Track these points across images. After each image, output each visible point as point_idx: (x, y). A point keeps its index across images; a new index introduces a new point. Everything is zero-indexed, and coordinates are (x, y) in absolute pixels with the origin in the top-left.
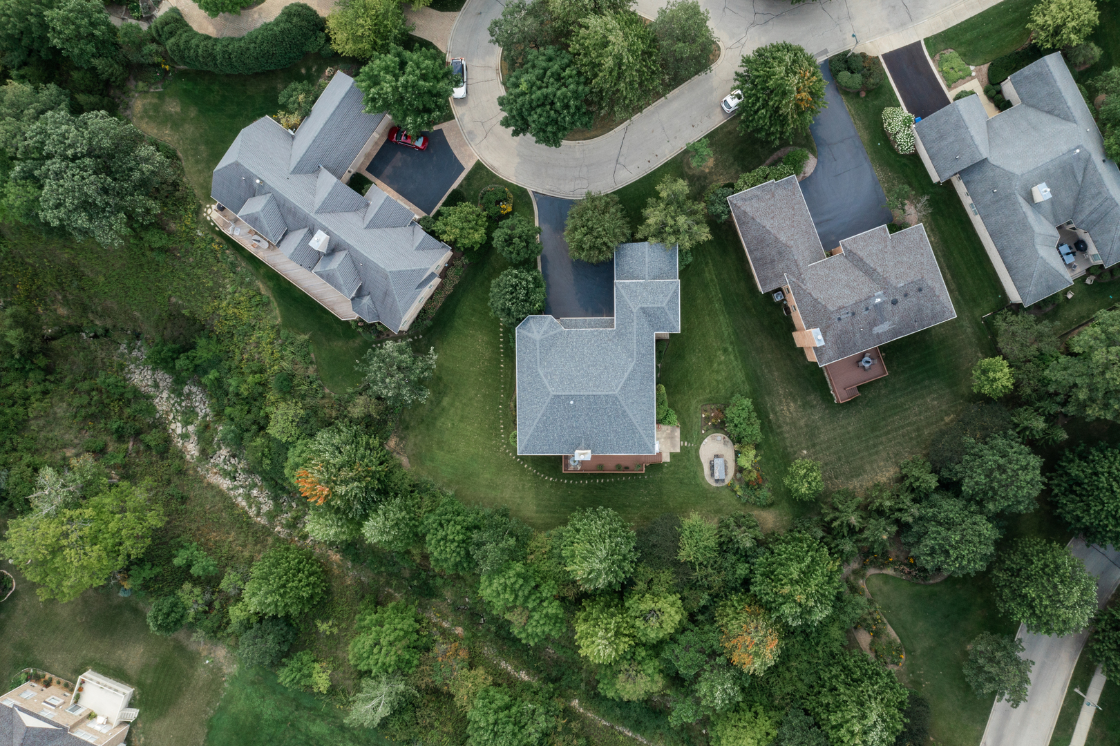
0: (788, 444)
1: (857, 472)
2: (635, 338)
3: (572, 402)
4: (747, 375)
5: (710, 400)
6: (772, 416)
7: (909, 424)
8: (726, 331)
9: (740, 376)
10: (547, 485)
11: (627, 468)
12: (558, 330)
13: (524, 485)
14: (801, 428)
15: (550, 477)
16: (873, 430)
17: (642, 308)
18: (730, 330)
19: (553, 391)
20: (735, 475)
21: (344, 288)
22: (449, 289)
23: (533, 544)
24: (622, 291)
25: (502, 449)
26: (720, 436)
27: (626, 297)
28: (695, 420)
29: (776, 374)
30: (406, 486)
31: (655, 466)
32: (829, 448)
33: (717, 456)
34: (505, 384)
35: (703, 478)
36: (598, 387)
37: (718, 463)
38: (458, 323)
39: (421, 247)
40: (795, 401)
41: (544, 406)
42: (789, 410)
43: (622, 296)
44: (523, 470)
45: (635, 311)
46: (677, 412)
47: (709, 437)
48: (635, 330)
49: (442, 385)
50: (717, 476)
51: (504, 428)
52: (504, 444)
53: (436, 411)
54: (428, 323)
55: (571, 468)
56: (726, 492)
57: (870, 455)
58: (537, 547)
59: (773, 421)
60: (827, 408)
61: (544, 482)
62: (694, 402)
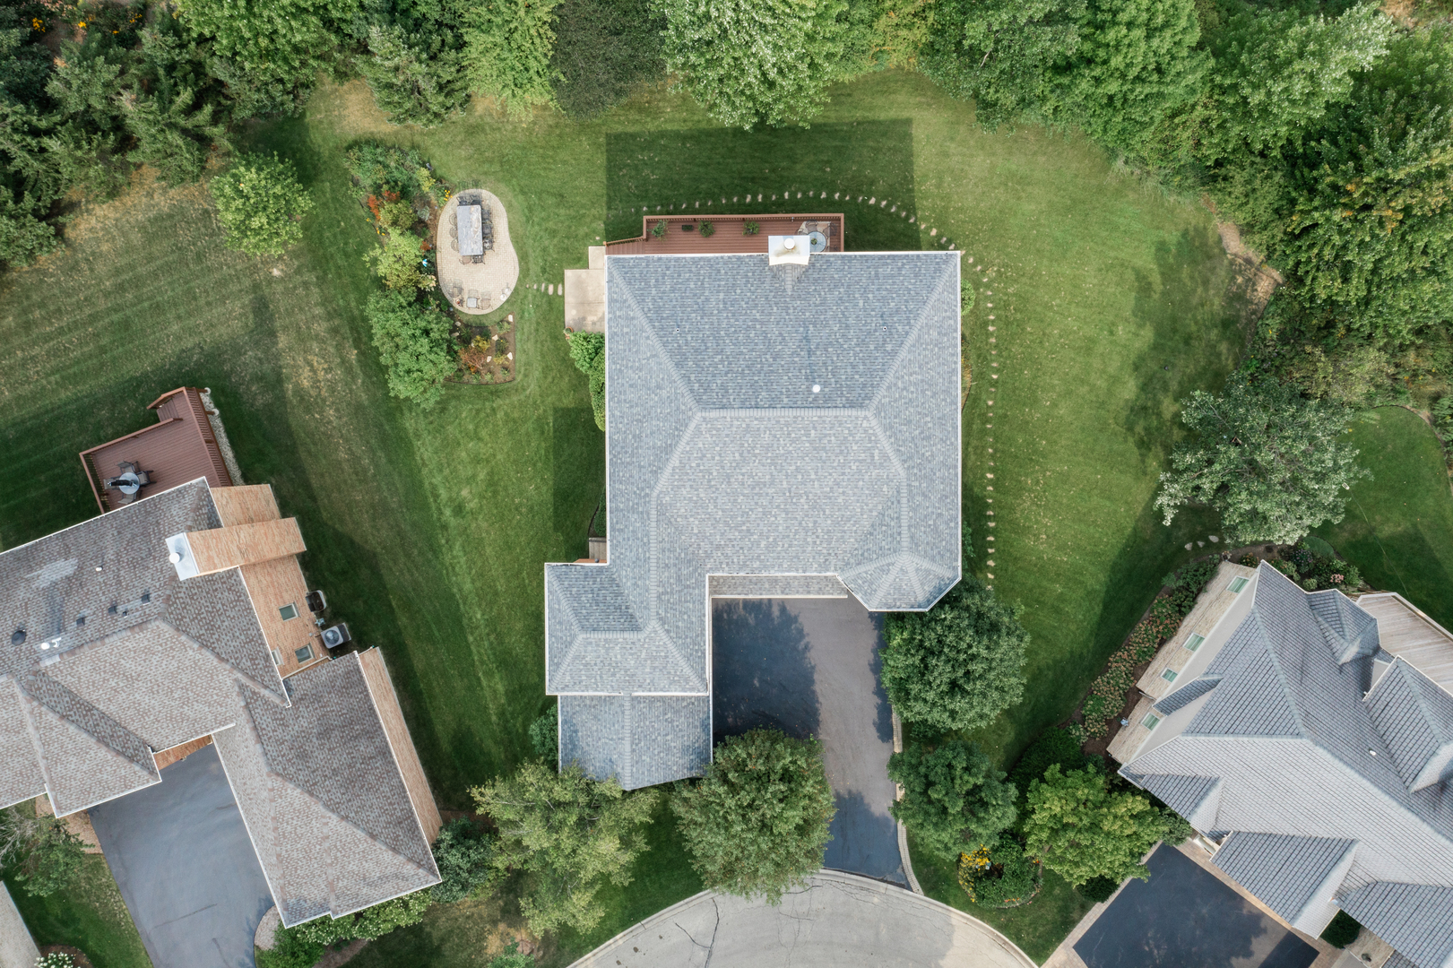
0: (315, 290)
1: (161, 226)
2: (653, 554)
3: (816, 389)
4: (410, 451)
5: (495, 393)
6: (353, 355)
7: (47, 338)
8: (456, 555)
9: (425, 450)
10: (881, 185)
11: (688, 228)
12: (851, 573)
13: (939, 186)
14: (285, 328)
15: (876, 207)
16: (126, 325)
17: (636, 628)
18: (447, 559)
19: (866, 419)
20: (435, 217)
21: (1417, 689)
22: (1119, 663)
23: (921, 34)
24: (687, 671)
25: (992, 272)
26: (470, 309)
27: (676, 655)
28: (530, 346)
29: (343, 455)
30: (1239, 177)
31: (621, 234)
32: (222, 283)
33: (477, 259)
34: (984, 432)
35: (509, 207)
36: (748, 429)
37: (474, 245)
38: (1097, 580)
39: (1203, 786)
40: (299, 391)
41: (890, 378)
42: (313, 370)
43: (688, 658)
44: (941, 222)
45: (654, 624)
46: (568, 363)
47: (496, 304)
48: (653, 575)
49: (1139, 429)
50: (475, 211)
51: (986, 323)
52: (987, 286)
53: (1153, 366)
54: (1171, 582)
55: (823, 225)
56: (456, 175)
57: (132, 267)
58: (910, 27)
59: (349, 344)
60: (228, 376)
61: (891, 195)
62: (533, 388)
